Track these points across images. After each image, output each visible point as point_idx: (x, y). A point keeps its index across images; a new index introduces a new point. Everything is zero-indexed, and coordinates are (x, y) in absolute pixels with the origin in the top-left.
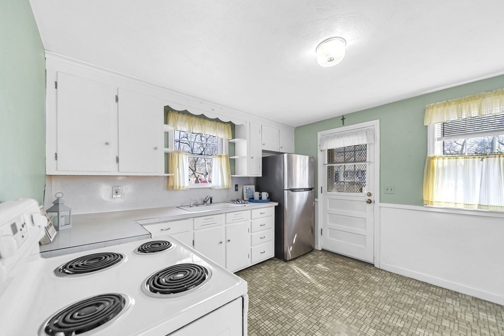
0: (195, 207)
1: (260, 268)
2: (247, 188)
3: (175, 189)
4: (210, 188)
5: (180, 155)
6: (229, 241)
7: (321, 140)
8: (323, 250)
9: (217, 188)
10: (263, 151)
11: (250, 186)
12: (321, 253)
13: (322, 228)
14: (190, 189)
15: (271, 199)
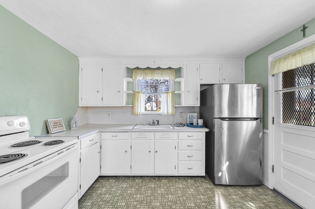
0: (146, 126)
1: (186, 181)
2: (190, 115)
3: (134, 114)
4: (160, 114)
5: (139, 94)
6: (156, 152)
7: (272, 62)
8: (274, 190)
9: (163, 114)
10: (201, 85)
11: (193, 114)
12: (271, 192)
13: (274, 164)
14: (145, 114)
15: (205, 125)
